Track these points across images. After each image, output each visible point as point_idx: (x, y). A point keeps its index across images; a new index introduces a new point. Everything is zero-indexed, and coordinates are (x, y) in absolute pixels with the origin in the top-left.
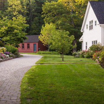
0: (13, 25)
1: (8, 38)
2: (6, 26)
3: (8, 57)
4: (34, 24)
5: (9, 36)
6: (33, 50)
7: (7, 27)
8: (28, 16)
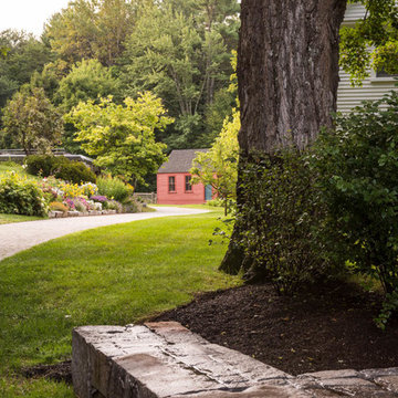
0: (124, 123)
1: (109, 159)
2: (106, 122)
3: (98, 209)
4: (215, 113)
5: (114, 154)
6: (202, 197)
7: (108, 127)
8: (198, 84)
